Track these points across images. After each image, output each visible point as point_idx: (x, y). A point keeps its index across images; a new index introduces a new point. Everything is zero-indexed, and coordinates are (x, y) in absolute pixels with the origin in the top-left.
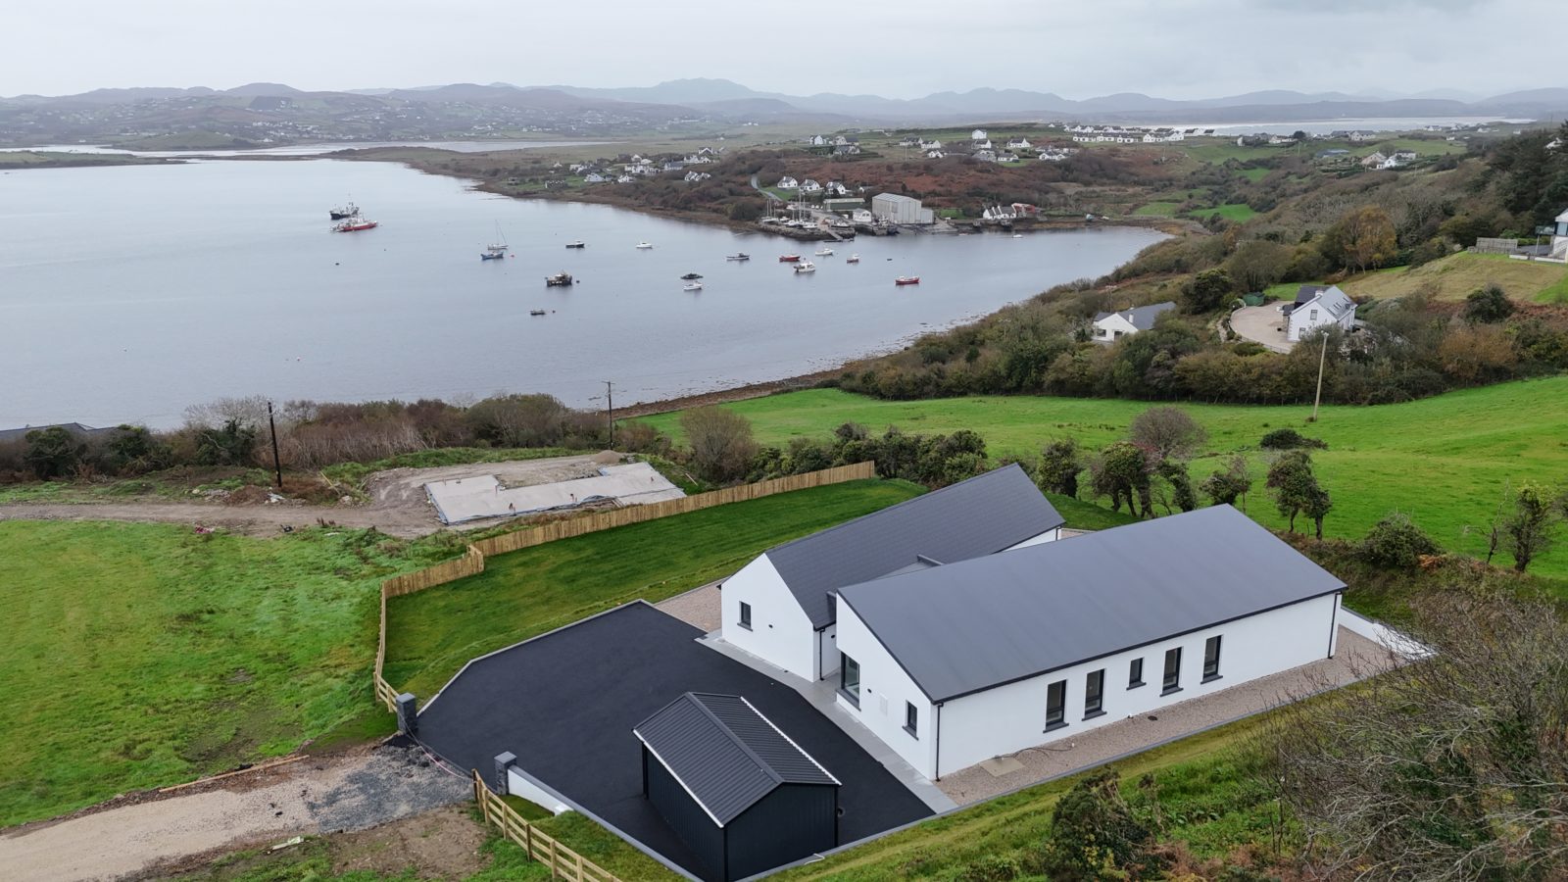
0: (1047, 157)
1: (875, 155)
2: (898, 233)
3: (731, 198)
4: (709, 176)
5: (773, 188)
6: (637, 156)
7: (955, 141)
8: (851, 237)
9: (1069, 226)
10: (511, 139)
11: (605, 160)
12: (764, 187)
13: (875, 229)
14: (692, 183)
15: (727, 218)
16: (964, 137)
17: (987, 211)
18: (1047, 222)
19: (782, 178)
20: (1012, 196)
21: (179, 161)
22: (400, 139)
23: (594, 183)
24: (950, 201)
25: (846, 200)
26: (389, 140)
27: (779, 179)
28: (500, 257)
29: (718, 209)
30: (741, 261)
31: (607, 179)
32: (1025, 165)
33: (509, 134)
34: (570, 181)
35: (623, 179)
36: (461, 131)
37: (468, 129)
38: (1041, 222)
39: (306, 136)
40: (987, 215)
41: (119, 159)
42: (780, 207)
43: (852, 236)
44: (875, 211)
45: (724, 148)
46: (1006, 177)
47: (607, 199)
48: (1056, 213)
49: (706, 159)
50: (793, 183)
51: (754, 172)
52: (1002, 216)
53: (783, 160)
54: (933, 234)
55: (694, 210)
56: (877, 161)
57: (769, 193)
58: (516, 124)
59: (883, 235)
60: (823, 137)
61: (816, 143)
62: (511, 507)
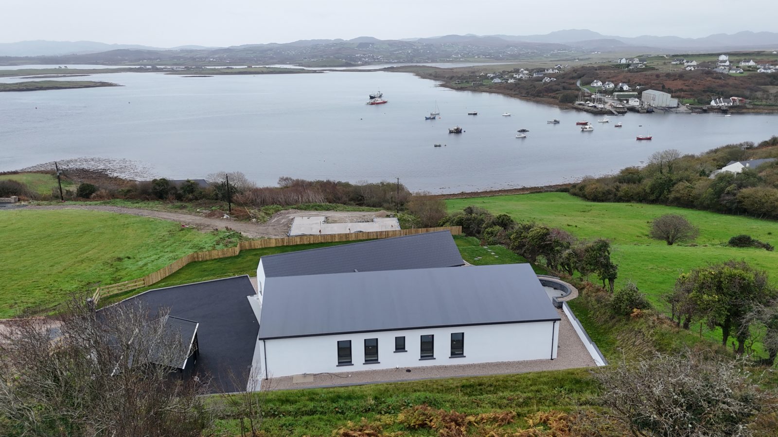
0: (763, 71)
1: (653, 69)
2: (653, 111)
3: (563, 91)
4: (555, 79)
5: (588, 86)
6: (522, 70)
7: (707, 61)
8: (623, 113)
9: (766, 111)
10: (469, 61)
11: (506, 72)
12: (583, 85)
13: (640, 109)
14: (546, 83)
15: (558, 101)
16: (714, 59)
17: (713, 101)
18: (752, 109)
19: (594, 81)
20: (732, 93)
21: (321, 72)
22: (418, 62)
23: (496, 83)
24: (691, 95)
25: (626, 93)
26: (412, 62)
27: (592, 81)
28: (434, 118)
29: (554, 97)
30: (555, 124)
31: (503, 81)
32: (746, 75)
33: (468, 59)
34: (485, 82)
35: (511, 81)
36: (446, 58)
37: (449, 57)
38: (749, 109)
39: (377, 60)
40: (713, 103)
41: (297, 71)
42: (588, 96)
43: (625, 112)
44: (643, 99)
45: (567, 66)
46: (731, 82)
47: (500, 91)
48: (760, 103)
49: (557, 71)
50: (600, 84)
51: (580, 77)
52: (723, 104)
53: (598, 72)
54: (676, 113)
55: (542, 97)
56: (654, 72)
57: (585, 89)
58: (473, 54)
59: (644, 113)
60: (626, 59)
61: (622, 62)
62: (320, 231)
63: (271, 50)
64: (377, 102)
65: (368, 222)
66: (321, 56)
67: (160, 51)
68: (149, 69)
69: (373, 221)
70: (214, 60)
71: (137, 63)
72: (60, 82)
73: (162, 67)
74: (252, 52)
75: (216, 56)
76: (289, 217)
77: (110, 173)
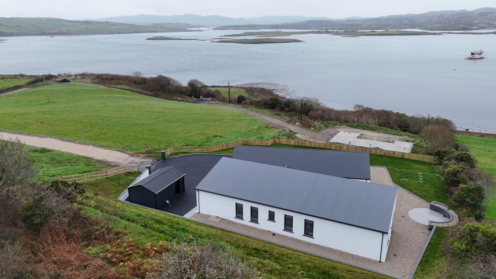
62: (350, 143)
63: (407, 19)
64: (475, 57)
65: (389, 142)
66: (445, 23)
67: (334, 21)
68: (324, 32)
69: (393, 142)
70: (365, 26)
71: (318, 28)
72: (274, 39)
73: (331, 31)
74: (393, 20)
75: (368, 24)
76: (337, 130)
77: (275, 92)
